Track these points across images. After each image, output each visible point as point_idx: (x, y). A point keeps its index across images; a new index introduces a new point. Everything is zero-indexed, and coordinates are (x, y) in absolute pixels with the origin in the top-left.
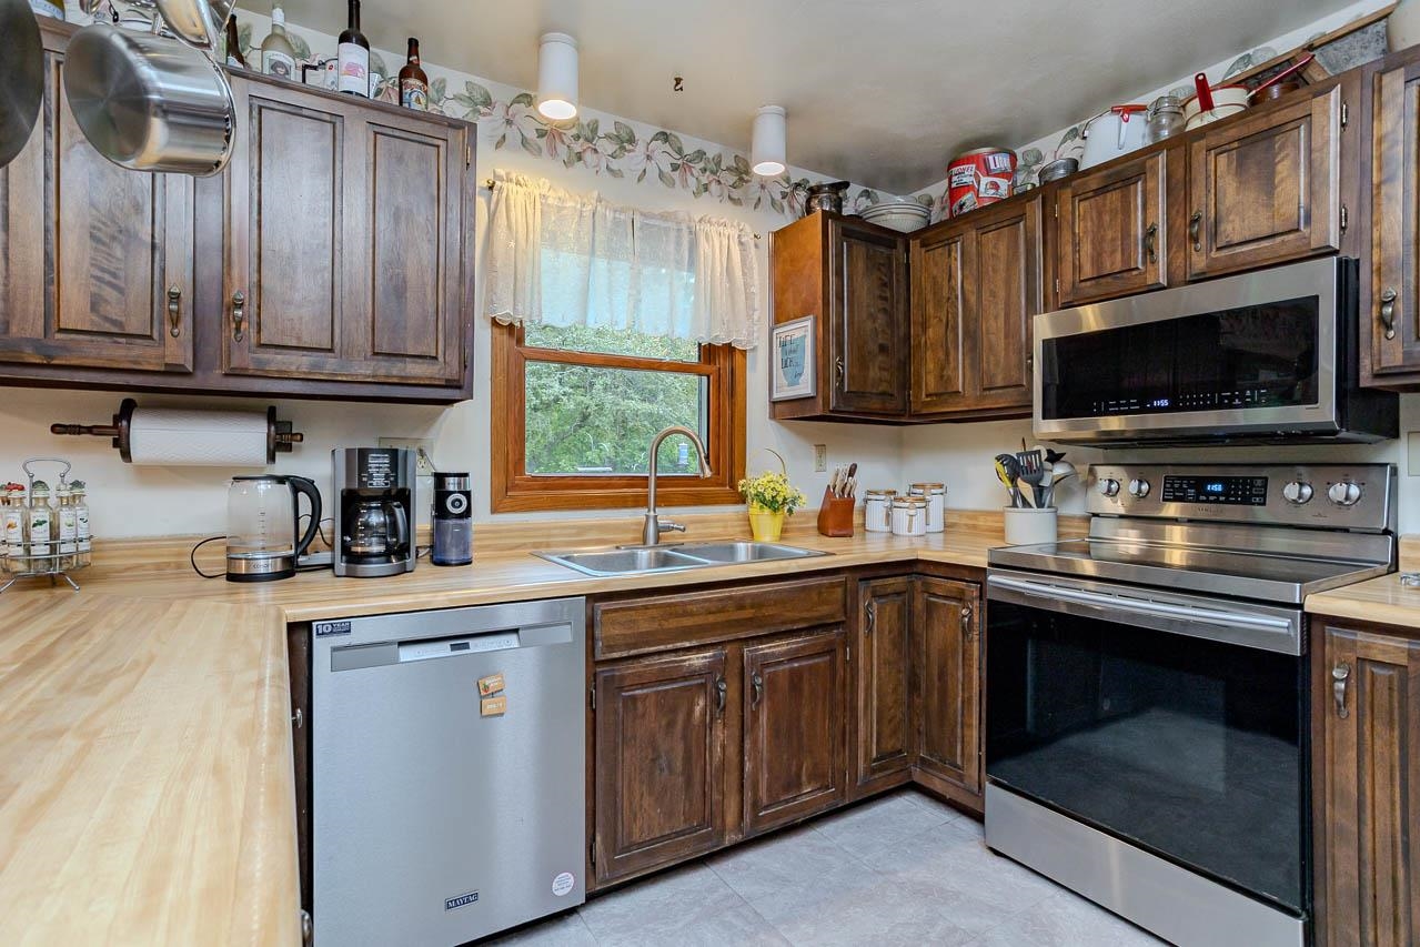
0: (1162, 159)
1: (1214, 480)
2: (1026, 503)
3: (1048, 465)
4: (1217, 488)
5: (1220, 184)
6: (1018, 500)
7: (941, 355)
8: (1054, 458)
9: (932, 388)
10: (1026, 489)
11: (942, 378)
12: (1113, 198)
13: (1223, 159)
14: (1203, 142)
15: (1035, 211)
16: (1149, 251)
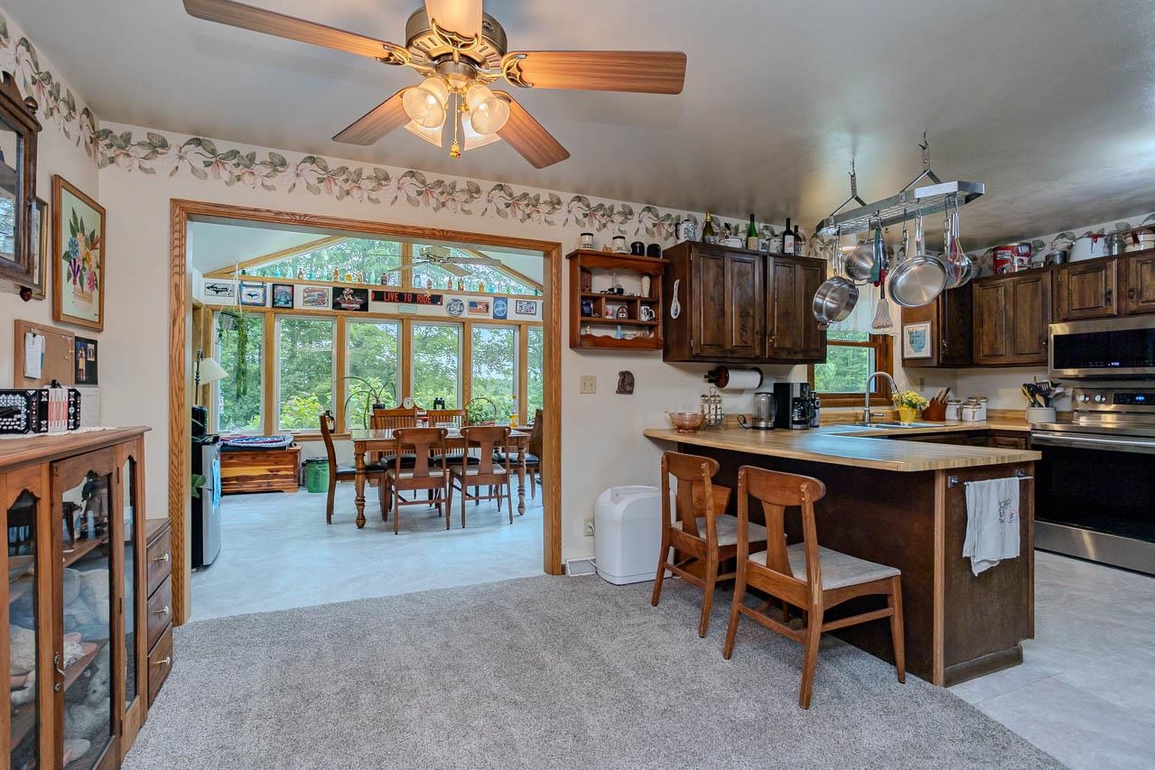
0: (1115, 263)
1: (1139, 395)
2: (1040, 406)
3: (1053, 388)
4: (1141, 398)
5: (1143, 276)
6: (1034, 404)
7: (992, 338)
8: (1055, 385)
9: (987, 351)
10: (1040, 399)
11: (992, 348)
12: (1090, 276)
13: (1145, 267)
14: (1135, 259)
15: (1047, 278)
16: (1108, 300)
